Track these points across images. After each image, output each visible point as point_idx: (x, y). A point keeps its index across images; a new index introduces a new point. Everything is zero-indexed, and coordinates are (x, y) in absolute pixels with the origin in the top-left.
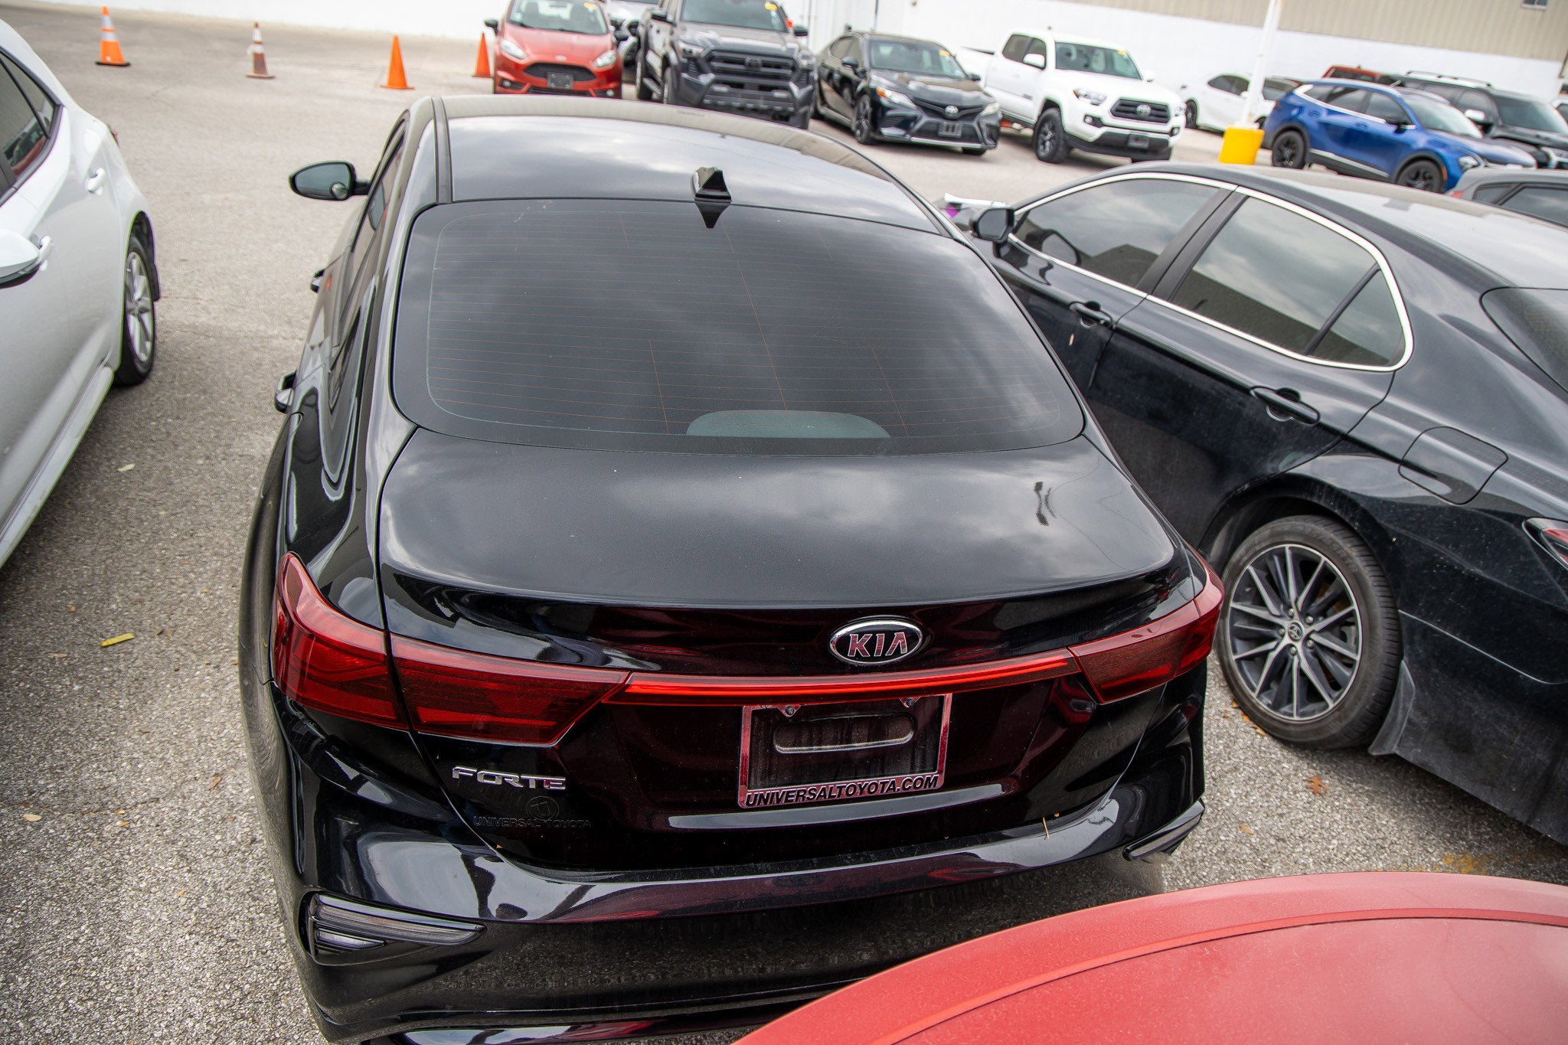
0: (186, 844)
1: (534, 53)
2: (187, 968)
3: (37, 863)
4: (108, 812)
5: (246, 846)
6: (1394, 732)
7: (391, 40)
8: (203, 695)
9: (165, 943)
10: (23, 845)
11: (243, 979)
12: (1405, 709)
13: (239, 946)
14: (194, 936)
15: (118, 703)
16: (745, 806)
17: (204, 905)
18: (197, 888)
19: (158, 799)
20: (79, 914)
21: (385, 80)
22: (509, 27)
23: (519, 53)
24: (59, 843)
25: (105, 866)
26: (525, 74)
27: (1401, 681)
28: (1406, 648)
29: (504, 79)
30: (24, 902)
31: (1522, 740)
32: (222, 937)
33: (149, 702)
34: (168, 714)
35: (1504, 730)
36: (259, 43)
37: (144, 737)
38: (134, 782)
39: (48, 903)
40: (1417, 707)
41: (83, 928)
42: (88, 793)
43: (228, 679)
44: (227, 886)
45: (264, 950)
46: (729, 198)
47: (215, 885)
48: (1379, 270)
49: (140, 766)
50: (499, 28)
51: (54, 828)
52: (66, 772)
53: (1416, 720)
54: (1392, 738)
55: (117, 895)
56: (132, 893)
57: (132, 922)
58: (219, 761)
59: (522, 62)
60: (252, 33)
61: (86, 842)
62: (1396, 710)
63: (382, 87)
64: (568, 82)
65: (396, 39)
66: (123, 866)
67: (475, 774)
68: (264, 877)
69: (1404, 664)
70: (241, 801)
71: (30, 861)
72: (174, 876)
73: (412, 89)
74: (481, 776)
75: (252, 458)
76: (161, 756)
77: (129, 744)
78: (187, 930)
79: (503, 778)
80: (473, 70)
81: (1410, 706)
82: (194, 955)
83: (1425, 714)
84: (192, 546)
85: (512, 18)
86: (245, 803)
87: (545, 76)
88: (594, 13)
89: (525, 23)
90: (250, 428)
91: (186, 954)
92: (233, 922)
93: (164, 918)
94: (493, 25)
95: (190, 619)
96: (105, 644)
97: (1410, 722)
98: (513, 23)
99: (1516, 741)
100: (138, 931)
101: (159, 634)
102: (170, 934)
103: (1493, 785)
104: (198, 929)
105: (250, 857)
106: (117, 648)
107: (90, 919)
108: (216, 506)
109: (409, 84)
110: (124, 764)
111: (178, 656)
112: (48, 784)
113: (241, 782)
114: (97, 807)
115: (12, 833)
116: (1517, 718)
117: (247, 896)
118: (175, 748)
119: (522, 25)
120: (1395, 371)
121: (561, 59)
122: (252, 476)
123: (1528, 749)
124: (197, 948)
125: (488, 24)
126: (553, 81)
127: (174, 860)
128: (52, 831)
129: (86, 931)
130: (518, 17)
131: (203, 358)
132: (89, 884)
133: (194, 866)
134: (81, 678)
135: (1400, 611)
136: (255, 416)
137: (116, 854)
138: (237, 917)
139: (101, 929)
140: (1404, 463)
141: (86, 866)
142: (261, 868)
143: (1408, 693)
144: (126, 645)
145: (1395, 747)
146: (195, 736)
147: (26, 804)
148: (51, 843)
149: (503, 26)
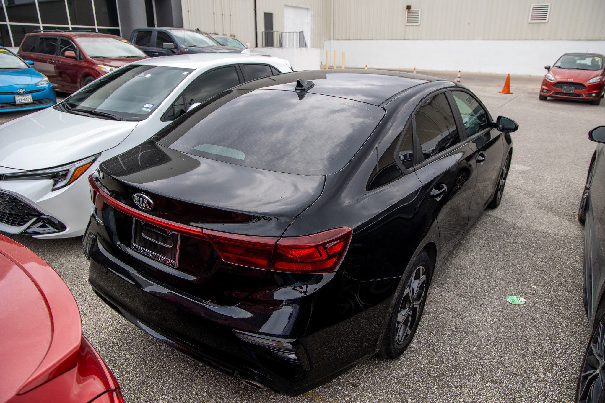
1: (559, 78)
7: (507, 76)
16: (132, 248)
22: (554, 69)
23: (553, 78)
26: (552, 87)
29: (544, 89)
36: (459, 77)
50: (550, 69)
59: (552, 82)
60: (457, 74)
64: (572, 90)
65: (509, 75)
73: (512, 93)
85: (557, 65)
87: (562, 88)
89: (561, 67)
94: (548, 68)
98: (556, 67)
109: (511, 92)
119: (559, 67)
121: (570, 80)
125: (546, 68)
126: (565, 89)
130: (559, 64)
149: (552, 68)
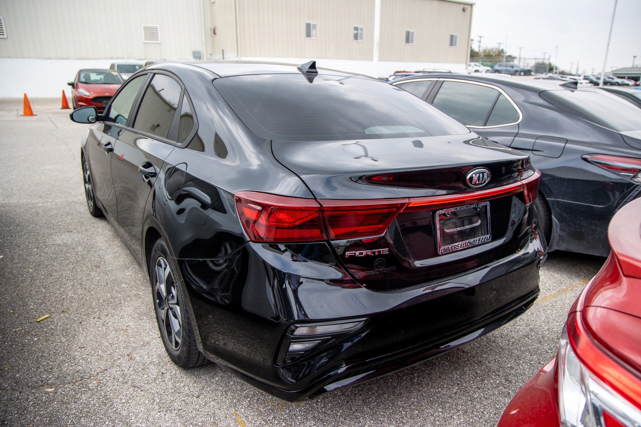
0: (133, 382)
1: (95, 93)
2: (168, 424)
3: (65, 406)
4: (86, 380)
5: (161, 376)
6: (555, 241)
8: (100, 329)
9: (150, 418)
10: (53, 401)
11: (196, 421)
12: (557, 232)
13: (185, 411)
14: (161, 412)
15: (61, 340)
16: (441, 254)
17: (158, 401)
18: (150, 396)
19: (107, 370)
20: (101, 418)
21: (22, 113)
22: (80, 84)
23: (87, 94)
24: (70, 396)
25: (100, 399)
27: (553, 222)
28: (552, 211)
30: (70, 421)
31: (600, 228)
32: (175, 409)
33: (76, 337)
34: (88, 339)
35: (593, 227)
37: (83, 349)
38: (90, 366)
39: (82, 418)
40: (561, 229)
41: (107, 423)
42: (71, 375)
43: (107, 321)
44: (163, 392)
45: (198, 409)
46: (317, 72)
47: (157, 393)
48: (501, 93)
49: (89, 360)
50: (75, 85)
51: (64, 391)
52: (54, 370)
53: (562, 234)
54: (554, 244)
55: (114, 408)
56: (121, 405)
57: (129, 415)
58: (125, 350)
59: (90, 97)
61: (85, 392)
62: (554, 233)
63: (21, 116)
66: (108, 396)
67: (355, 254)
68: (178, 385)
69: (553, 217)
70: (146, 361)
71: (61, 406)
72: (136, 394)
73: (36, 115)
74: (357, 253)
75: (60, 245)
76: (96, 354)
77: (77, 353)
78: (157, 411)
79: (366, 252)
80: (61, 106)
81: (558, 230)
82: (167, 419)
83: (564, 231)
84: (54, 279)
85: (80, 81)
86: (149, 362)
87: (101, 102)
88: (116, 76)
90: (50, 235)
91: (163, 420)
92: (176, 403)
93: (143, 410)
94: (72, 85)
95: (73, 304)
96: (38, 320)
97: (559, 236)
98: (82, 82)
99: (598, 229)
100: (134, 417)
101: (62, 312)
102: (150, 414)
103: (594, 248)
104: (162, 410)
105: (166, 379)
106: (45, 321)
107: (108, 419)
108: (55, 264)
109: (34, 113)
110: (81, 361)
111: (78, 318)
112: (48, 376)
113: (141, 355)
114: (80, 379)
115: (44, 398)
116: (597, 221)
117: (175, 393)
118: (101, 350)
119: (86, 83)
120: (519, 124)
121: (107, 94)
122: (64, 251)
123: (603, 230)
124: (166, 416)
125: (69, 84)
126: (105, 104)
127: (131, 389)
128: (63, 393)
129: (110, 424)
130: (83, 80)
131: (8, 214)
132: (97, 407)
133: (143, 389)
134: (35, 335)
135: (547, 199)
136: (50, 230)
137: (102, 393)
138: (176, 401)
139: (116, 421)
140: (533, 150)
141: (91, 401)
142: (174, 382)
143: (557, 226)
144: (49, 319)
145: (556, 246)
146: (107, 344)
147: (43, 386)
148: (67, 397)
149: (77, 85)
